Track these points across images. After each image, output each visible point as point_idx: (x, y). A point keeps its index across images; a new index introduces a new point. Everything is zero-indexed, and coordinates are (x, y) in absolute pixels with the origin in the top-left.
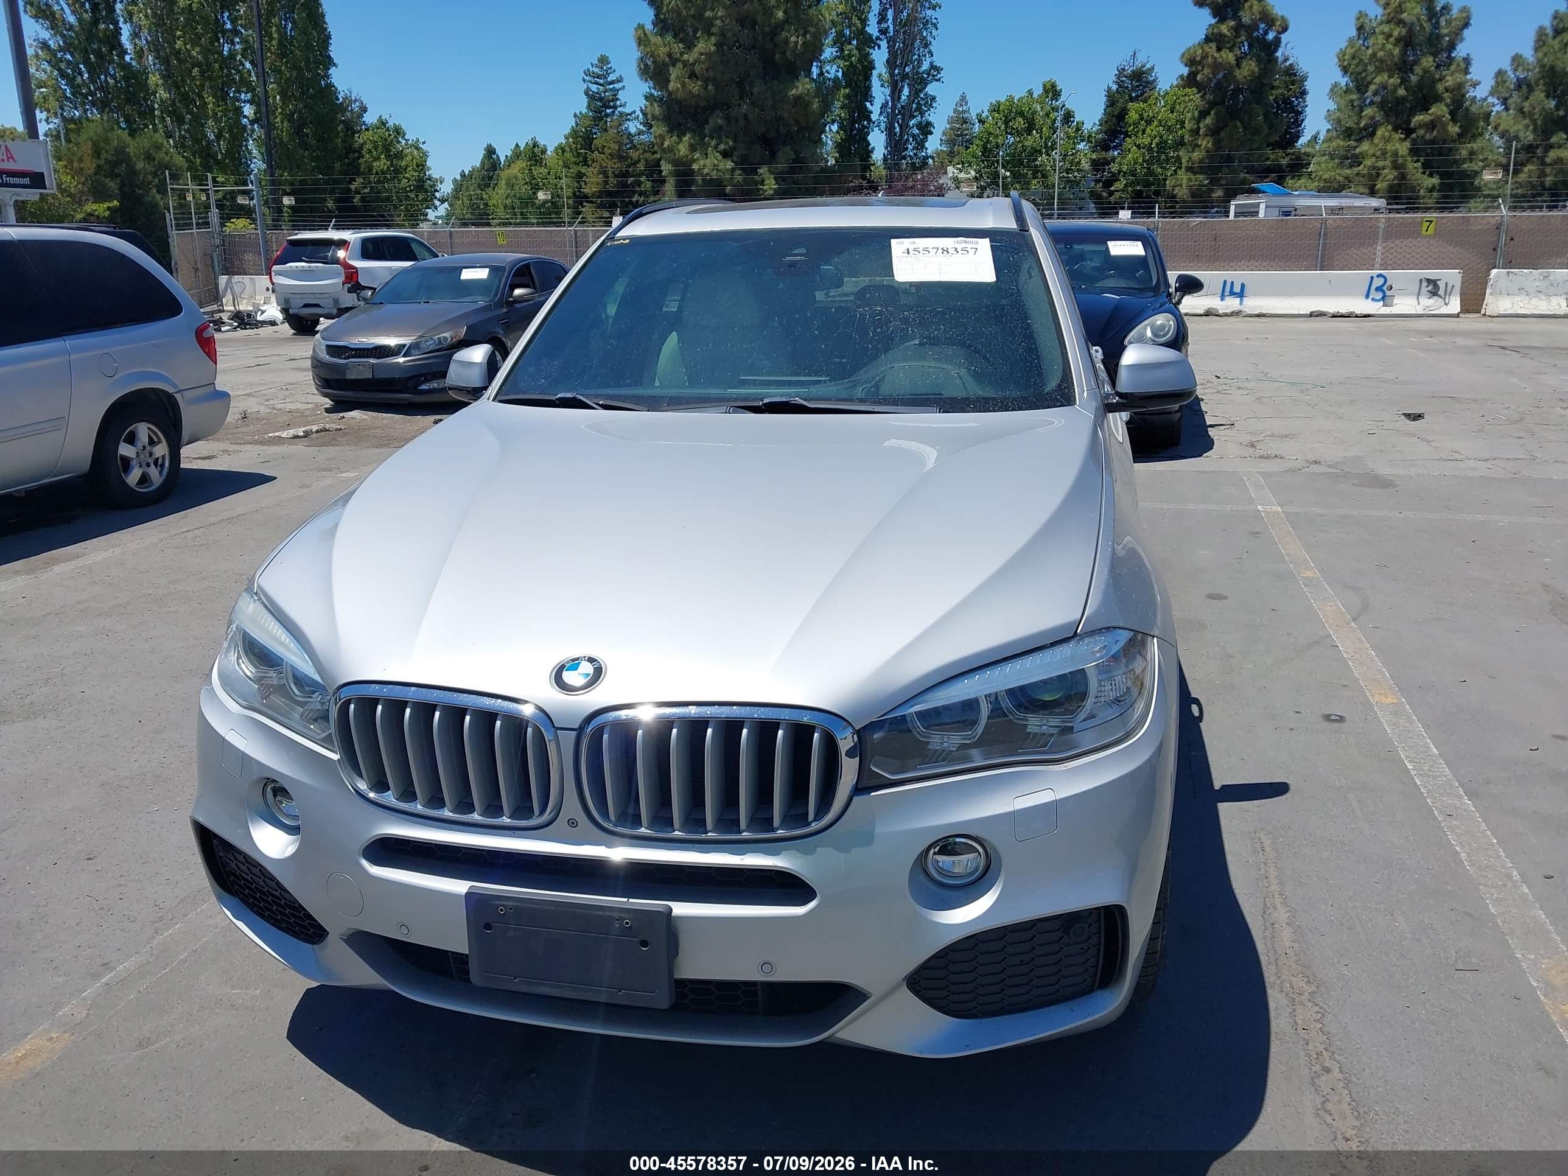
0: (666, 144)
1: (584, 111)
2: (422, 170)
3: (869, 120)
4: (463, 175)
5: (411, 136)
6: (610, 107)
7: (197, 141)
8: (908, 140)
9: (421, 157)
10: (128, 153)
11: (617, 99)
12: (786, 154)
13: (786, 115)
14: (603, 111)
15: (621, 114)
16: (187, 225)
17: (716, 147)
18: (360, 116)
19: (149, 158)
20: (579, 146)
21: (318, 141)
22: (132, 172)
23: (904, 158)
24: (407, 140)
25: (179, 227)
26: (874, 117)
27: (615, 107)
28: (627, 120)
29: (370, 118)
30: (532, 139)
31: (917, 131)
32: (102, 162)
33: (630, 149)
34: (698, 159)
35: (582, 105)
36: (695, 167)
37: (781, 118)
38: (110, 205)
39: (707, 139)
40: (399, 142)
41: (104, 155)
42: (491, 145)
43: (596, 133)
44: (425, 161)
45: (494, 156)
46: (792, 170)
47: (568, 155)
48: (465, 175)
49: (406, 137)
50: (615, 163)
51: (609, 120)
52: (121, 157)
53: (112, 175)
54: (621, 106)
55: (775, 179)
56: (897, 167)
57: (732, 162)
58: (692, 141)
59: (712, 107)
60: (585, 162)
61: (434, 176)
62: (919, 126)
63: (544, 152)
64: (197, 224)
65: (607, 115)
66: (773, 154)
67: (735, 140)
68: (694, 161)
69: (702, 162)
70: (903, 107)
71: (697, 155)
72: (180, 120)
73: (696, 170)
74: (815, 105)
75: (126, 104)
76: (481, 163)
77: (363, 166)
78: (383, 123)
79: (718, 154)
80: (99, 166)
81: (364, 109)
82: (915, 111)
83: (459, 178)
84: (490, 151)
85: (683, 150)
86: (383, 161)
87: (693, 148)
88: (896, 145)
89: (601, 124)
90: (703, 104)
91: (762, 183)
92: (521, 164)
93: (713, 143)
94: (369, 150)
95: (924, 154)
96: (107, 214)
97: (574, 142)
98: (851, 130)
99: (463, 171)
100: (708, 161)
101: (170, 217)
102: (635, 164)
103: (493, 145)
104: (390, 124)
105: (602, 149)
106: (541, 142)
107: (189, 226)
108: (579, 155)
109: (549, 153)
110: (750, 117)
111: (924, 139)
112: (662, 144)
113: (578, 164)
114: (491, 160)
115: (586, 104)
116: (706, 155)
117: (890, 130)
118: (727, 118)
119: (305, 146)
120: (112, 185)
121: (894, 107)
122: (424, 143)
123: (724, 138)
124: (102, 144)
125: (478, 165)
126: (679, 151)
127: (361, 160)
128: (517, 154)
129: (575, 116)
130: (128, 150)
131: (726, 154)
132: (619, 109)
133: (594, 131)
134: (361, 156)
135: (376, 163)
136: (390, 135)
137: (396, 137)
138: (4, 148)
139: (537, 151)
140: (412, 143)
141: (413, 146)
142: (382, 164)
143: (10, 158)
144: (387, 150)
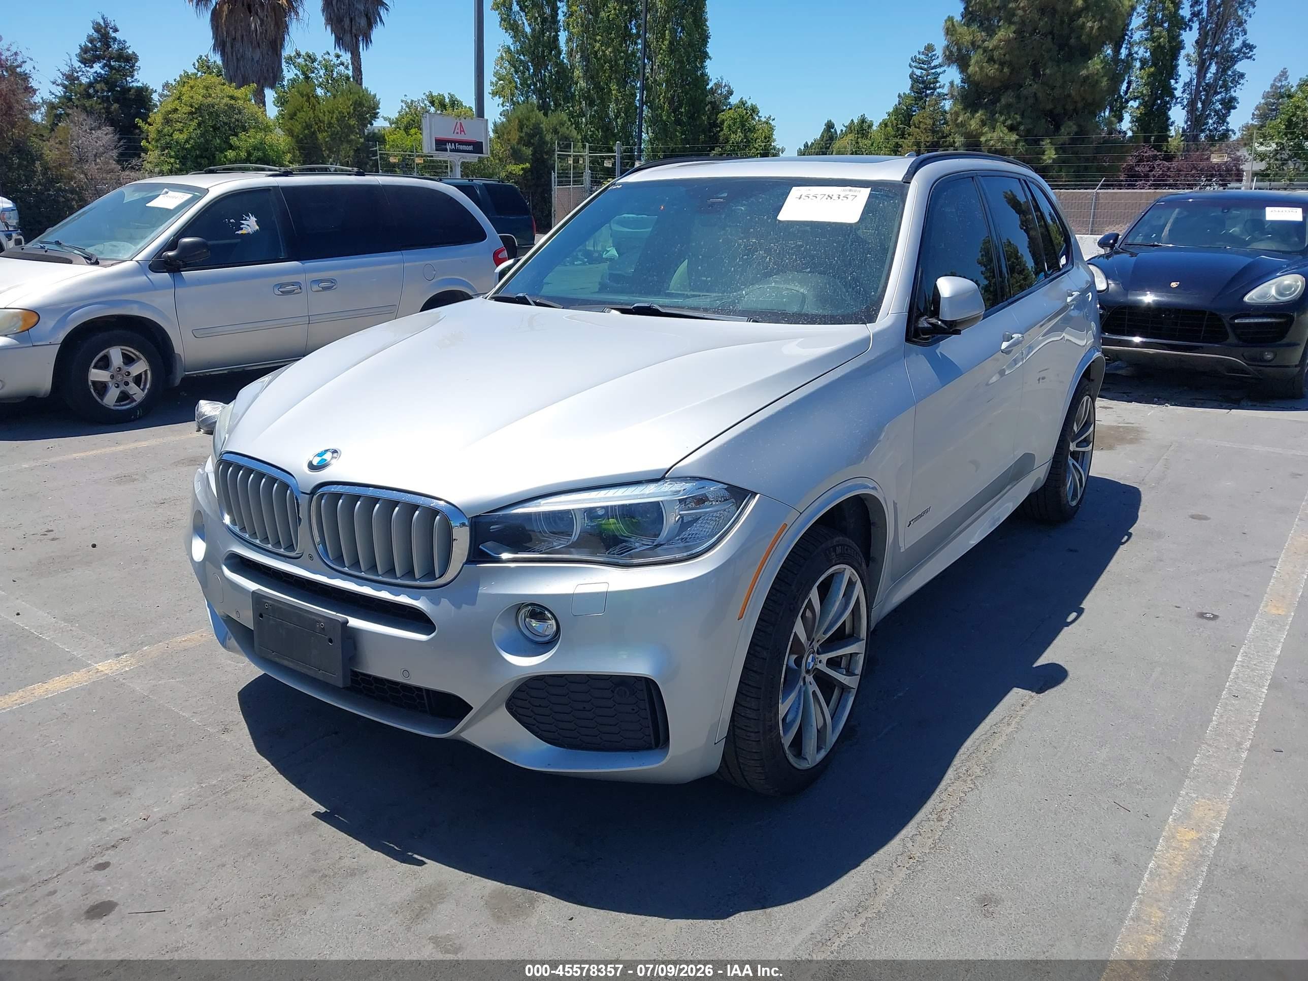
0: (960, 119)
1: (908, 92)
2: (768, 141)
3: (1172, 96)
4: (806, 145)
5: (763, 114)
6: (931, 89)
7: (601, 119)
8: (1209, 115)
9: (769, 131)
10: (542, 128)
11: (937, 82)
12: (1069, 128)
13: (1073, 93)
14: (923, 92)
15: (939, 93)
16: (566, 181)
17: (1004, 123)
18: (727, 97)
19: (556, 131)
20: (899, 122)
21: (689, 118)
22: (543, 142)
23: (1203, 131)
24: (759, 117)
25: (560, 183)
26: (1178, 93)
27: (934, 89)
28: (944, 99)
29: (734, 100)
30: (863, 116)
31: (1220, 106)
32: (523, 135)
33: (943, 124)
34: (986, 133)
35: (906, 87)
36: (983, 139)
37: (1069, 96)
38: (524, 166)
39: (997, 115)
40: (754, 119)
41: (525, 129)
42: (830, 120)
43: (915, 111)
44: (772, 134)
45: (833, 130)
46: (1073, 141)
47: (889, 129)
49: (759, 115)
50: (927, 137)
51: (928, 99)
52: (537, 130)
53: (529, 144)
54: (940, 88)
55: (1056, 149)
56: (1196, 138)
57: (1017, 135)
58: (984, 117)
59: (1005, 86)
60: (903, 136)
61: (777, 147)
62: (1222, 101)
63: (870, 126)
64: (574, 181)
65: (927, 96)
66: (1057, 128)
67: (1022, 116)
68: (982, 134)
69: (989, 136)
70: (1207, 85)
71: (986, 129)
72: (591, 104)
73: (983, 142)
74: (1104, 83)
75: (556, 92)
76: (821, 136)
77: (721, 138)
78: (743, 103)
79: (1005, 128)
80: (521, 138)
81: (731, 93)
82: (1221, 87)
83: (802, 148)
84: (830, 126)
85: (974, 124)
86: (739, 134)
87: (983, 123)
88: (1196, 121)
89: (920, 103)
90: (997, 85)
91: (1043, 153)
92: (851, 137)
93: (1002, 118)
94: (729, 125)
95: (1224, 127)
96: (521, 173)
97: (895, 119)
98: (1153, 105)
99: (807, 143)
100: (995, 134)
101: (554, 175)
102: (945, 137)
103: (832, 120)
104: (749, 104)
105: (919, 125)
106: (869, 118)
107: (568, 183)
108: (898, 129)
109: (874, 128)
110: (1039, 94)
111: (1226, 113)
112: (956, 120)
113: (897, 137)
114: (830, 134)
115: (909, 86)
116: (994, 128)
117: (1191, 107)
118: (1018, 97)
119: (678, 122)
120: (528, 151)
121: (1199, 83)
122: (774, 120)
123: (1012, 114)
124: (525, 121)
125: (818, 137)
126: (971, 126)
127: (722, 133)
128: (850, 128)
129: (899, 96)
130: (541, 126)
131: (1012, 129)
132: (938, 90)
133: (914, 109)
134: (722, 130)
135: (733, 136)
136: (747, 113)
137: (751, 115)
138: (459, 124)
139: (865, 126)
140: (763, 119)
141: (765, 122)
142: (737, 137)
143: (462, 131)
144: (743, 125)
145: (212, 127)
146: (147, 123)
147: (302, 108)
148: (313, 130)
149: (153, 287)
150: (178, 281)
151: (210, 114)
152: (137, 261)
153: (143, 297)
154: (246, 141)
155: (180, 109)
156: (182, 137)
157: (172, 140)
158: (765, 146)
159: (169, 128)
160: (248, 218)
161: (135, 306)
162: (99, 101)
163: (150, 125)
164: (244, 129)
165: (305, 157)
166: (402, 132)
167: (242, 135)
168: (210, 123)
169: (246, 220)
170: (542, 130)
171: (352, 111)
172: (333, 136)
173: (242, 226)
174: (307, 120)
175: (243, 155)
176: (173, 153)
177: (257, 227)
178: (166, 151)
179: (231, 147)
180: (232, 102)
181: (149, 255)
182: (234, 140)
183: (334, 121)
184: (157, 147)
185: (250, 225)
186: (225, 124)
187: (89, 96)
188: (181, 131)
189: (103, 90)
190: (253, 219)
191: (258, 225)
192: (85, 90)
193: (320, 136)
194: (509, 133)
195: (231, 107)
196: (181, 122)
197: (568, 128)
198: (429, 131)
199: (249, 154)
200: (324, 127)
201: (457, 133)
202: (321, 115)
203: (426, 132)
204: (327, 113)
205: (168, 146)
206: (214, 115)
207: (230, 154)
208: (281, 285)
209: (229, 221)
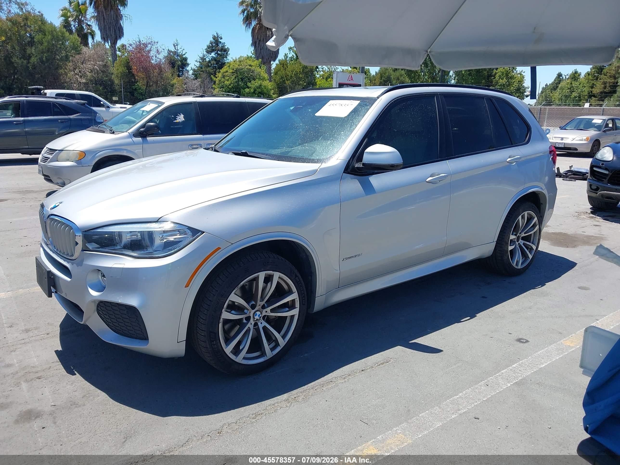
5: (519, 70)
9: (521, 78)
10: (391, 77)
19: (398, 79)
20: (595, 73)
24: (517, 71)
30: (575, 70)
32: (382, 81)
40: (513, 72)
41: (383, 78)
42: (560, 73)
43: (604, 67)
45: (561, 77)
47: (590, 76)
48: (547, 86)
50: (611, 80)
52: (389, 79)
60: (596, 80)
63: (580, 75)
76: (554, 80)
77: (494, 82)
83: (544, 86)
86: (505, 80)
94: (499, 75)
97: (593, 71)
99: (547, 84)
103: (561, 73)
105: (607, 74)
108: (595, 76)
109: (582, 75)
114: (559, 79)
122: (524, 72)
124: (383, 74)
134: (495, 78)
135: (501, 81)
136: (510, 69)
137: (512, 70)
138: (350, 76)
139: (576, 75)
140: (518, 72)
141: (519, 73)
142: (504, 81)
143: (352, 79)
144: (507, 75)
145: (240, 78)
146: (215, 77)
147: (280, 70)
148: (284, 79)
149: (134, 143)
150: (145, 141)
151: (240, 73)
152: (128, 133)
153: (129, 148)
154: (254, 84)
155: (228, 71)
156: (227, 83)
157: (224, 84)
158: (518, 86)
159: (224, 79)
160: (180, 115)
161: (125, 151)
162: (212, 68)
163: (217, 78)
164: (254, 79)
165: (280, 92)
166: (325, 80)
167: (253, 82)
168: (240, 77)
169: (179, 116)
170: (391, 79)
171: (301, 71)
172: (293, 82)
173: (176, 119)
174: (282, 75)
175: (252, 90)
176: (224, 90)
177: (184, 119)
178: (222, 89)
179: (248, 88)
180: (250, 67)
181: (134, 130)
182: (249, 84)
183: (293, 75)
184: (218, 87)
185: (181, 118)
186: (246, 77)
187: (209, 66)
188: (228, 80)
189: (214, 64)
190: (182, 116)
191: (184, 118)
192: (207, 64)
193: (287, 82)
194: (375, 80)
195: (250, 69)
196: (228, 77)
197: (404, 77)
198: (336, 80)
199: (255, 90)
200: (289, 78)
201: (349, 80)
202: (288, 72)
203: (334, 80)
204: (290, 72)
205: (222, 87)
206: (242, 73)
207: (247, 90)
208: (192, 145)
209: (171, 116)
